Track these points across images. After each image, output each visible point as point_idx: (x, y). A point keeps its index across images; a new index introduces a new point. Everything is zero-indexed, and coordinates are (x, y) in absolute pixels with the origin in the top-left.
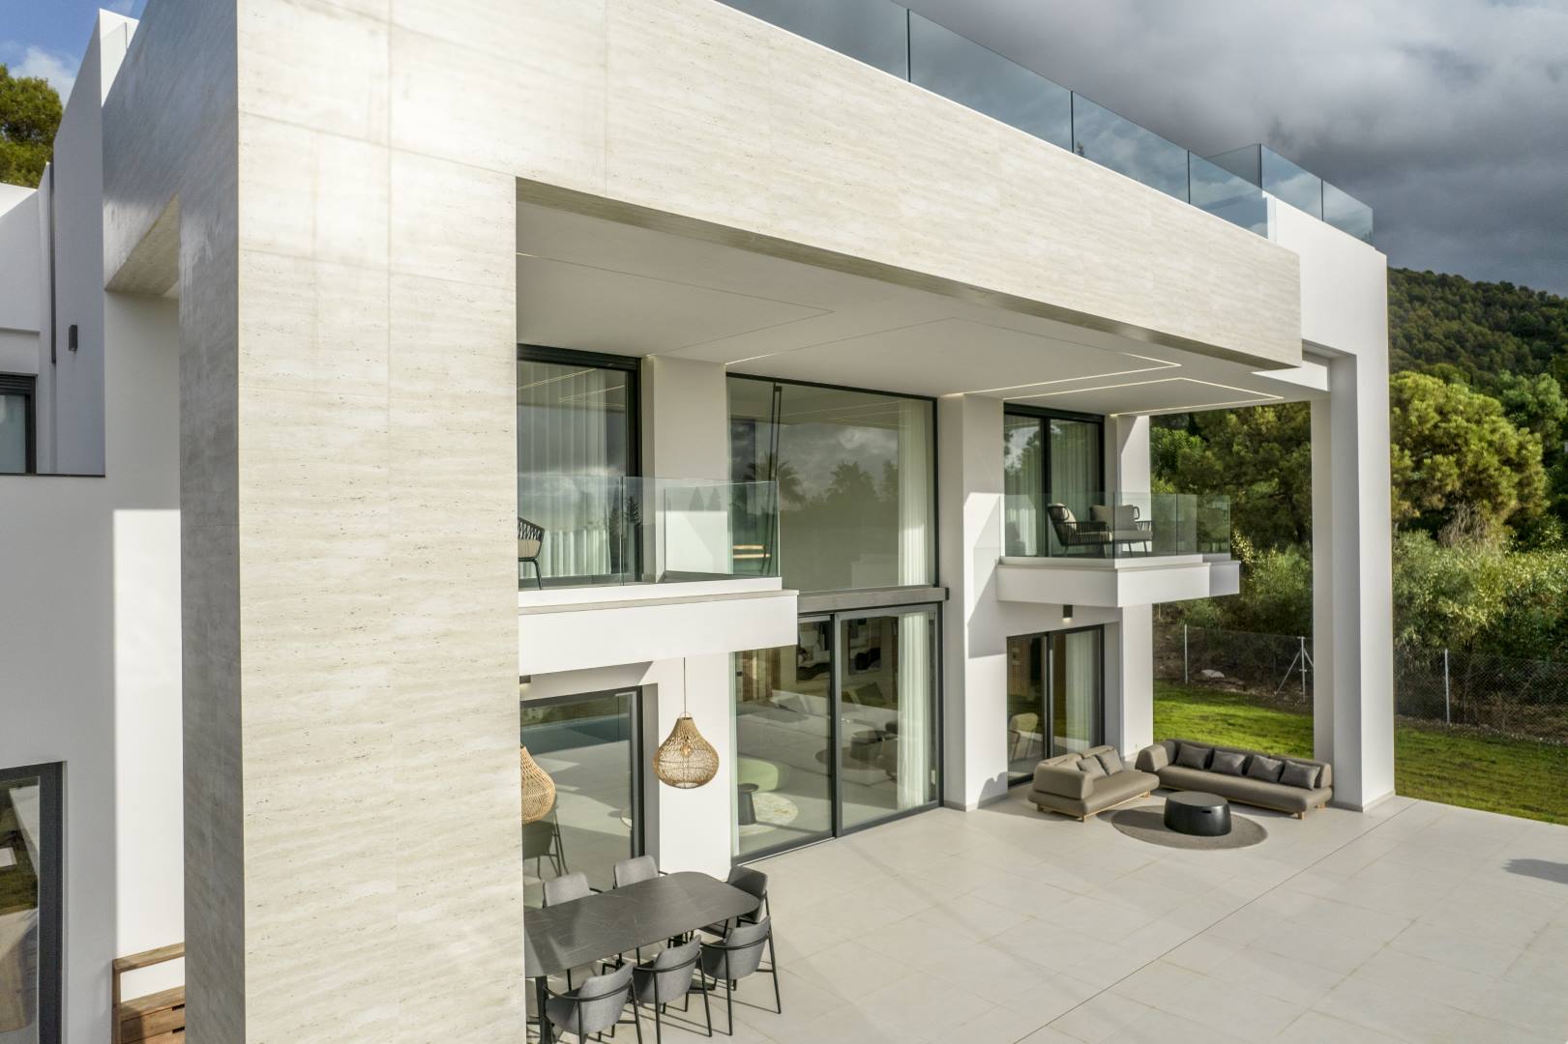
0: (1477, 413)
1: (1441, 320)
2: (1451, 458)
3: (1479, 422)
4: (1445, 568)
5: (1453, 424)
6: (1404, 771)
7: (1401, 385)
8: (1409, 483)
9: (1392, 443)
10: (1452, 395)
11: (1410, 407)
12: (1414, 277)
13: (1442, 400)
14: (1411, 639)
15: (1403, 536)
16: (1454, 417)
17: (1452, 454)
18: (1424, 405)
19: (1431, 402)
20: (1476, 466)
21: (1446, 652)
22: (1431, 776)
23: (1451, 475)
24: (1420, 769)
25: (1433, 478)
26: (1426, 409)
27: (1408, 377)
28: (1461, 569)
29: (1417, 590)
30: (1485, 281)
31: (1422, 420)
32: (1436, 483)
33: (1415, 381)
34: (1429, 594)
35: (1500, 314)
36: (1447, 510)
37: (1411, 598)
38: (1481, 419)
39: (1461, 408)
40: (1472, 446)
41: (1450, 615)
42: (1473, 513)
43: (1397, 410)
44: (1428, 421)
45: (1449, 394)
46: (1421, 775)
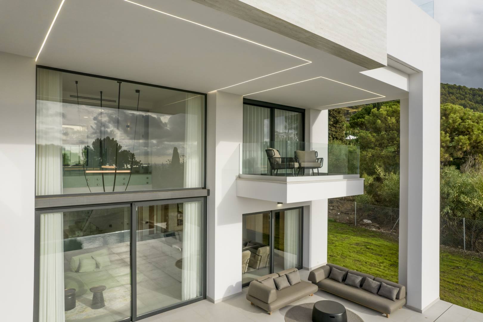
0: (477, 119)
1: (459, 100)
2: (466, 137)
3: (478, 123)
4: (463, 181)
5: (467, 123)
6: (445, 281)
7: (446, 108)
8: (448, 147)
9: (441, 130)
10: (466, 112)
11: (450, 116)
12: (450, 86)
13: (462, 114)
14: (448, 212)
15: (445, 168)
16: (468, 121)
17: (466, 135)
18: (455, 116)
19: (458, 115)
20: (477, 140)
21: (464, 219)
22: (458, 285)
23: (466, 144)
24: (453, 279)
25: (458, 144)
26: (456, 117)
27: (449, 105)
28: (470, 182)
29: (451, 191)
30: (473, 88)
31: (454, 122)
32: (460, 147)
33: (451, 106)
34: (456, 193)
35: (478, 98)
36: (463, 158)
37: (448, 194)
38: (478, 122)
39: (470, 117)
40: (475, 132)
41: (466, 203)
42: (475, 159)
43: (444, 118)
44: (457, 122)
45: (465, 112)
46: (453, 283)
